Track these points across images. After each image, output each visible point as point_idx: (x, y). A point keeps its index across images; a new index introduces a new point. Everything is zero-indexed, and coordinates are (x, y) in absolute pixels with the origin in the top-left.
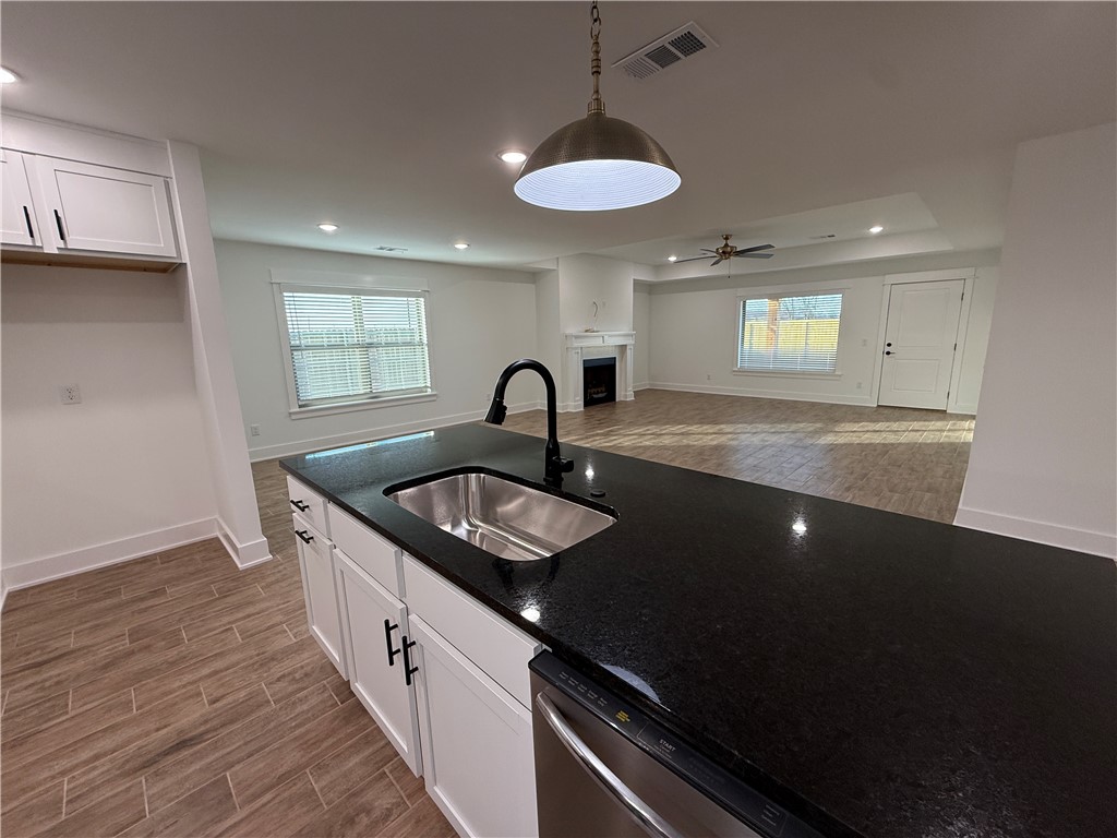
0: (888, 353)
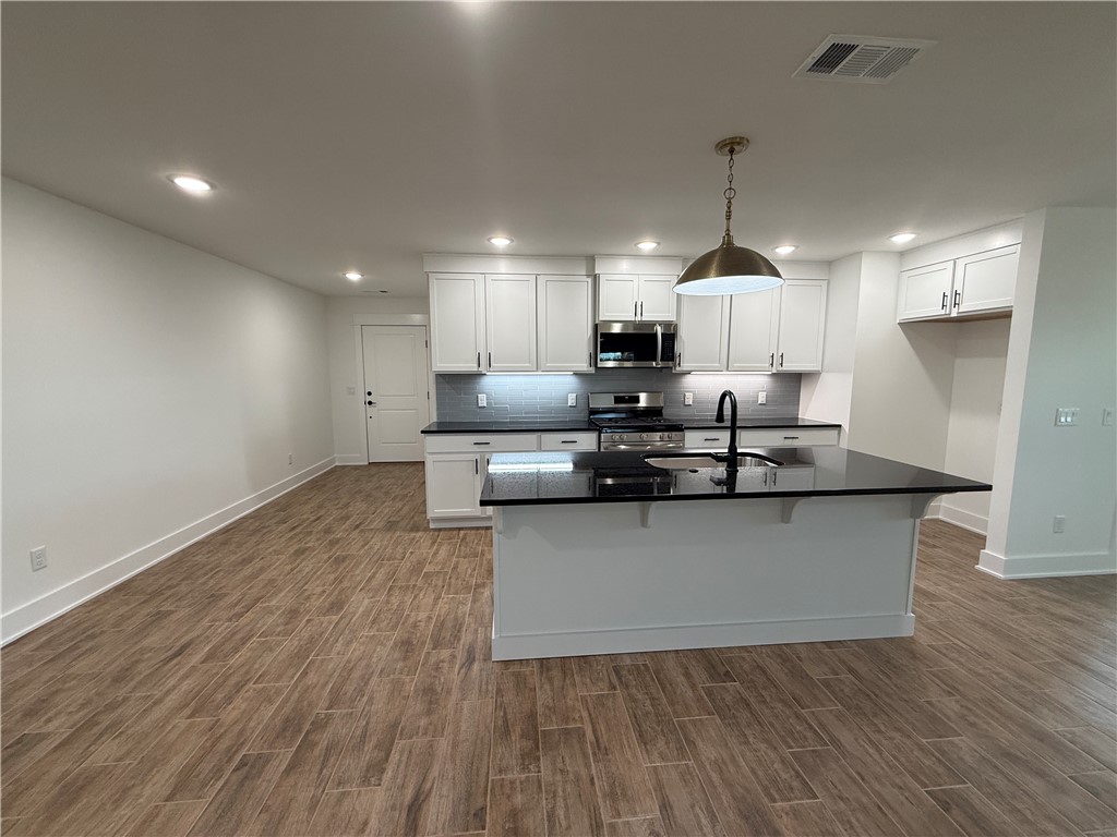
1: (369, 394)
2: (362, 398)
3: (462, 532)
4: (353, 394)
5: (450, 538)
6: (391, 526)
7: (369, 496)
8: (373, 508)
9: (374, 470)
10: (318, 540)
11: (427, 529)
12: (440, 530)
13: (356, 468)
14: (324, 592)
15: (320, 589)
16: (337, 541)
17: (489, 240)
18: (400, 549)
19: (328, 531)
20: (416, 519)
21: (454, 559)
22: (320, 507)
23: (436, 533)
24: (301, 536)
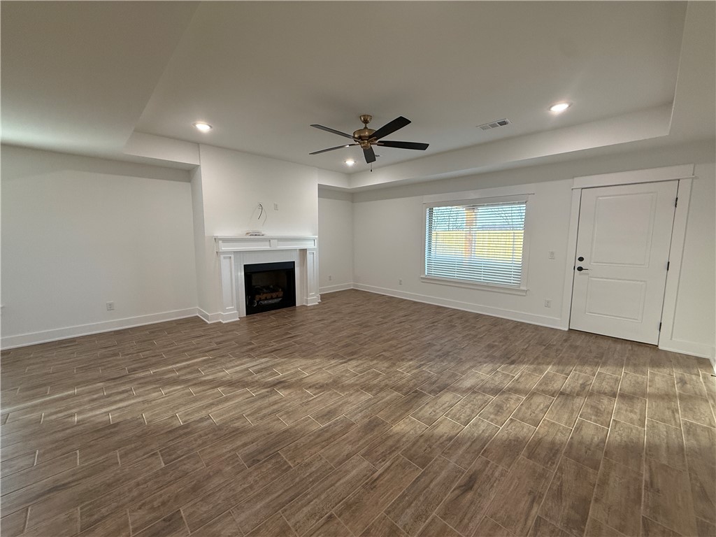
0: (580, 269)
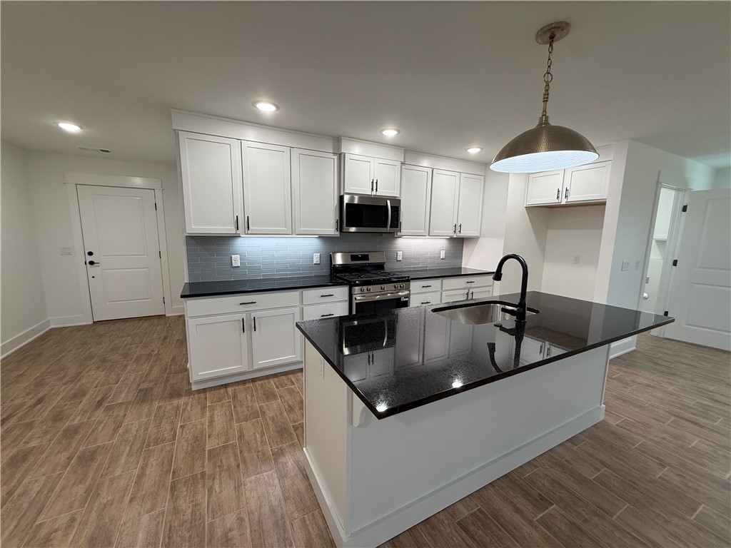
1: (90, 254)
2: (81, 258)
3: (230, 389)
4: (69, 254)
5: (220, 400)
6: (144, 396)
7: (104, 361)
8: (113, 376)
9: (101, 329)
10: (46, 433)
11: (189, 393)
12: (204, 390)
13: (79, 328)
14: (73, 520)
15: (65, 518)
16: (75, 430)
17: (255, 103)
18: (166, 426)
19: (58, 417)
20: (172, 381)
21: (235, 425)
22: (40, 383)
23: (202, 395)
24: (17, 432)
